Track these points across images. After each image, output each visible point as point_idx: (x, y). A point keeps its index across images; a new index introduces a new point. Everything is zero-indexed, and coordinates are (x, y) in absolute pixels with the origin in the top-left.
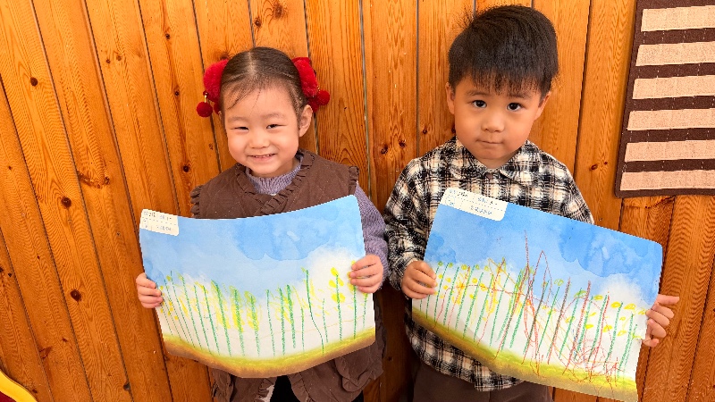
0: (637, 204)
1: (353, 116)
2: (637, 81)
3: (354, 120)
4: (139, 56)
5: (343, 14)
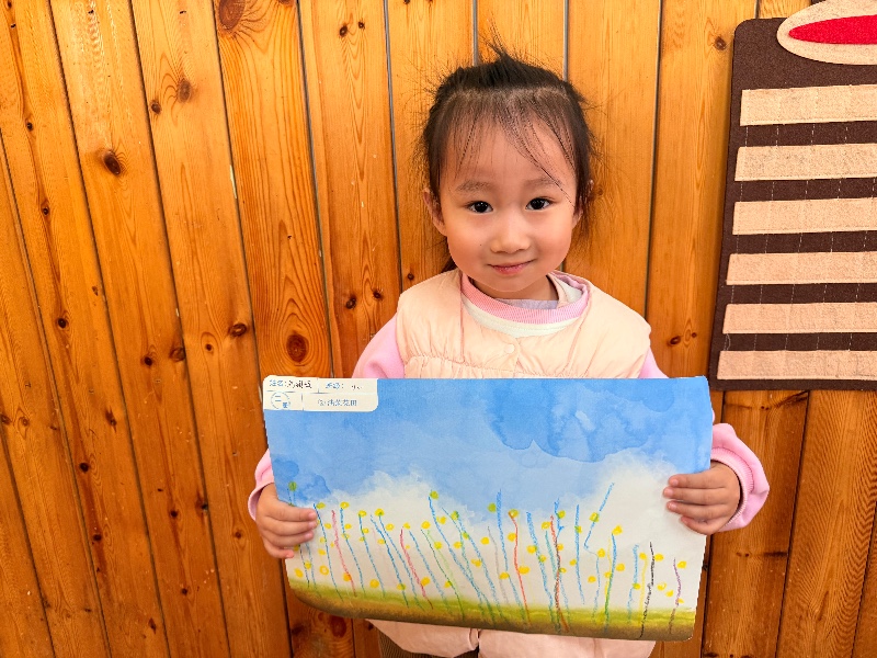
0: (748, 403)
1: (301, 250)
2: (739, 206)
3: (303, 256)
5: (279, 94)
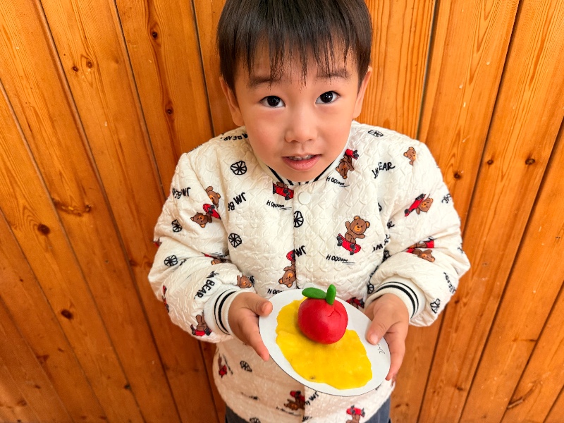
4: (117, 62)
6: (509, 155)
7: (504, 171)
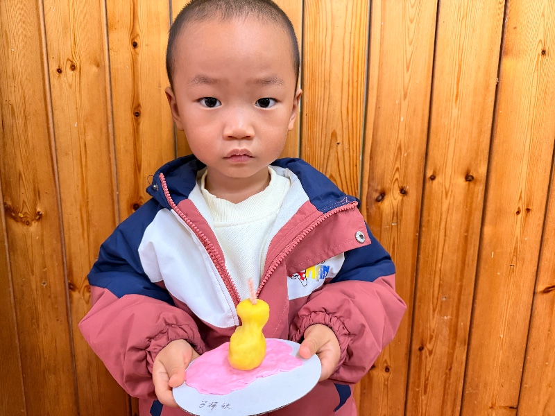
4: (98, 66)
6: (449, 171)
7: (447, 187)
